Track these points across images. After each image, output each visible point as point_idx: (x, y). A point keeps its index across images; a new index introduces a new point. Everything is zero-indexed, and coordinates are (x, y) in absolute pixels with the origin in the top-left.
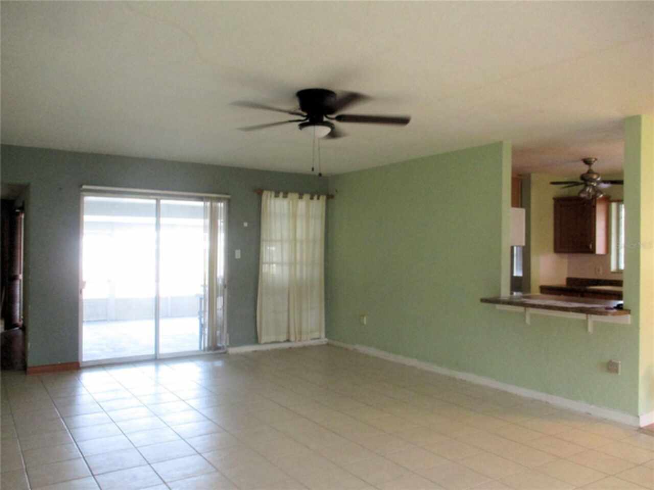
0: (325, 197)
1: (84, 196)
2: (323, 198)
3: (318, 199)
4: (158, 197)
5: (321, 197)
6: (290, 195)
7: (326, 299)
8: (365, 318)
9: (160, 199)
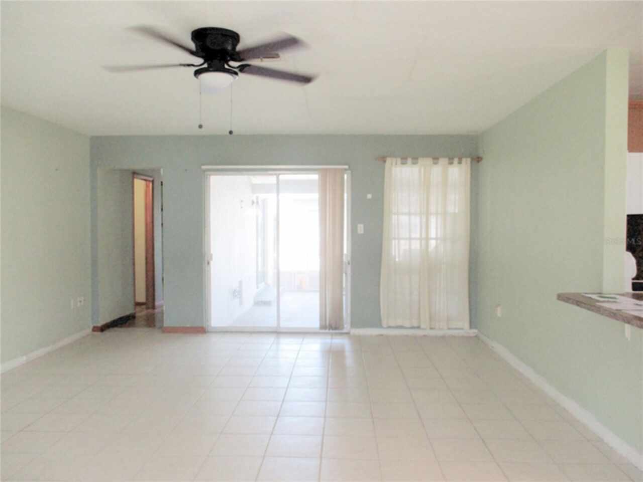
0: (469, 160)
1: (210, 175)
2: (467, 162)
3: (460, 163)
4: (278, 172)
5: (464, 160)
6: (420, 161)
7: (470, 282)
8: (499, 309)
9: (280, 174)
